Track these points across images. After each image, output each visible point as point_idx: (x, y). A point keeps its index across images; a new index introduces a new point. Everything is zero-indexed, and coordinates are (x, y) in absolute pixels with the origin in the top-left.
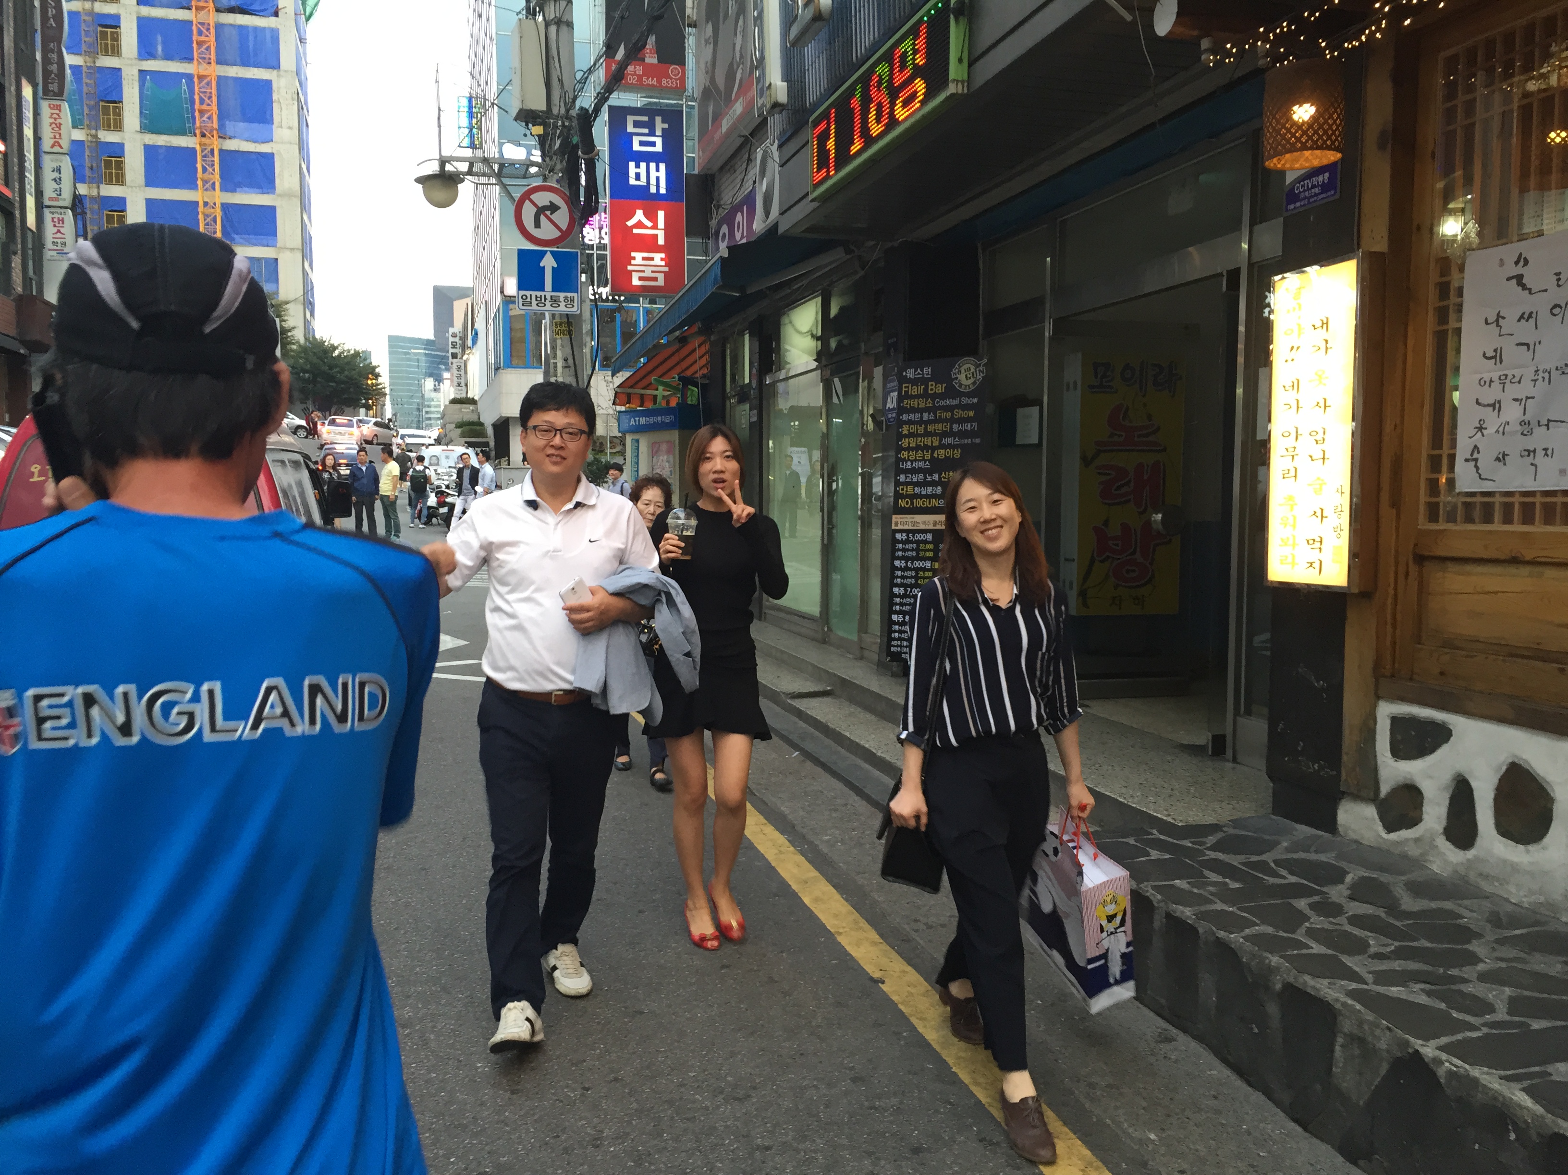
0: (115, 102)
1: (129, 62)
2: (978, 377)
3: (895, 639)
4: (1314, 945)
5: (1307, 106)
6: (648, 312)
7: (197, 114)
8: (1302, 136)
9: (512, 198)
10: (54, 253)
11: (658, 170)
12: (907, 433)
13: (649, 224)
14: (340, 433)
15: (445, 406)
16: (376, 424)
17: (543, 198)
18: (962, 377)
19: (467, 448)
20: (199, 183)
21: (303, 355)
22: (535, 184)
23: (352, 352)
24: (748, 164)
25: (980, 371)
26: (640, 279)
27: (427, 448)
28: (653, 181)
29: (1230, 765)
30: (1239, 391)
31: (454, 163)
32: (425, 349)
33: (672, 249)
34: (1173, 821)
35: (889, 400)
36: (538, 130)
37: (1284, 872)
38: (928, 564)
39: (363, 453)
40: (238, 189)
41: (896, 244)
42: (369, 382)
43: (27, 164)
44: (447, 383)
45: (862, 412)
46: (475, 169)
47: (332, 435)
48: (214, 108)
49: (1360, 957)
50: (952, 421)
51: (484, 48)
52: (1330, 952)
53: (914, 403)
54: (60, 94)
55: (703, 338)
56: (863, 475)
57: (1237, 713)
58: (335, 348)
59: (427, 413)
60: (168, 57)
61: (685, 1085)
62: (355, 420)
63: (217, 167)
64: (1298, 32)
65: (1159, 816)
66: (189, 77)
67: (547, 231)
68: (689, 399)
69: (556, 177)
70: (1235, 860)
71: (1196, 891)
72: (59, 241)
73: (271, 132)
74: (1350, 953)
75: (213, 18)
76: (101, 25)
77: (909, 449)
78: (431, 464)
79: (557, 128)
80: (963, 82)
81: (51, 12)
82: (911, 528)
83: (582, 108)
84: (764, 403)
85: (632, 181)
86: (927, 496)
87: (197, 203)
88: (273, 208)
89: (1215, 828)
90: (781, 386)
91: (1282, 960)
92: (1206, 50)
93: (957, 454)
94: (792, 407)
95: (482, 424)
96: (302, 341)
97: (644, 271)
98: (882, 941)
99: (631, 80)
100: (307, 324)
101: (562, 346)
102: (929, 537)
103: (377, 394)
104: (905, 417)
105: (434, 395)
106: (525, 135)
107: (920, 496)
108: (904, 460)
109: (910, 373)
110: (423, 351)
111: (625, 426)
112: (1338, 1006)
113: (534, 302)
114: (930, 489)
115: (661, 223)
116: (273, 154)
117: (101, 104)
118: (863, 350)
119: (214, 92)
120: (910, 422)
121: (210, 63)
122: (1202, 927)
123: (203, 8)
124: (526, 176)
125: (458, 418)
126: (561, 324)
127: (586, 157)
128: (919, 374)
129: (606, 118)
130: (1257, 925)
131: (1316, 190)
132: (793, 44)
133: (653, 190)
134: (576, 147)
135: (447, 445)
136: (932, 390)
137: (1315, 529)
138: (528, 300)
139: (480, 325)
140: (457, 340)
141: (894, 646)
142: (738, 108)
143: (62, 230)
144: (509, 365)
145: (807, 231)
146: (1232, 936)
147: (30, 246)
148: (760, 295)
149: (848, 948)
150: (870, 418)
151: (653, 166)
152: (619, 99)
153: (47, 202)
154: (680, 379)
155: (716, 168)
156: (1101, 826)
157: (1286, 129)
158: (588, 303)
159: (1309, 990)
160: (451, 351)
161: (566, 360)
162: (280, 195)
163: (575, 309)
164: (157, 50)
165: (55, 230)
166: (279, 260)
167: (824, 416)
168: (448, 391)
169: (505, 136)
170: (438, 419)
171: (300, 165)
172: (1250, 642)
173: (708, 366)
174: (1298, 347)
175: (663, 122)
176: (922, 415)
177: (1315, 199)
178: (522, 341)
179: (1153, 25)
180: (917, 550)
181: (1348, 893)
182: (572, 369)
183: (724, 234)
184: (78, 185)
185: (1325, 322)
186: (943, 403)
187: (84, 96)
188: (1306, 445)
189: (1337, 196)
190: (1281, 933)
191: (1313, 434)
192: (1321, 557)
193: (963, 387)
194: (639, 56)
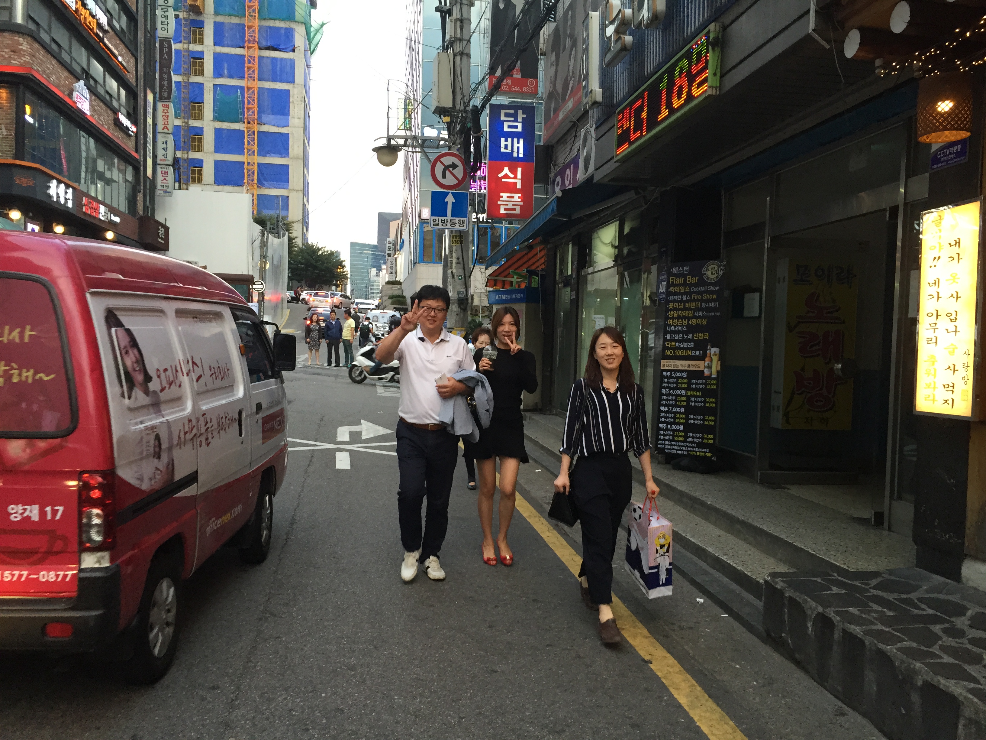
0: (200, 103)
1: (208, 79)
2: (720, 273)
3: (661, 440)
4: (945, 657)
5: (947, 102)
6: (507, 229)
7: (246, 110)
8: (943, 121)
9: (429, 160)
10: (161, 192)
11: (518, 143)
12: (672, 308)
13: (512, 176)
14: (320, 301)
15: (383, 286)
16: (341, 296)
17: (448, 161)
18: (709, 273)
19: (395, 311)
20: (246, 151)
21: (301, 254)
22: (444, 152)
23: (329, 252)
24: (574, 139)
25: (721, 269)
26: (505, 209)
27: (371, 311)
28: (515, 149)
29: (885, 533)
30: (897, 285)
31: (396, 140)
32: (372, 251)
33: (525, 191)
34: (847, 568)
35: (661, 287)
36: (447, 119)
37: (924, 606)
38: (684, 392)
39: (333, 313)
40: (268, 155)
41: (668, 188)
42: (339, 270)
43: (148, 140)
44: (384, 271)
45: (642, 294)
46: (408, 143)
47: (316, 302)
48: (256, 106)
49: (977, 667)
50: (702, 301)
51: (415, 70)
52: (956, 662)
53: (677, 289)
54: (168, 98)
55: (543, 246)
56: (642, 334)
57: (892, 498)
58: (319, 250)
59: (371, 289)
60: (231, 77)
61: (523, 720)
62: (329, 293)
63: (256, 141)
64: (941, 55)
65: (838, 564)
66: (242, 88)
67: (450, 180)
68: (533, 284)
69: (456, 147)
70: (891, 597)
71: (864, 616)
72: (165, 185)
73: (287, 121)
74: (969, 663)
75: (257, 53)
76: (192, 58)
77: (673, 318)
78: (373, 321)
79: (458, 117)
80: (716, 88)
81: (165, 50)
82: (673, 368)
83: (474, 106)
84: (580, 287)
85: (503, 150)
86: (684, 349)
87: (244, 163)
88: (287, 166)
89: (876, 574)
90: (590, 277)
91: (923, 666)
92: (878, 67)
93: (705, 322)
94: (596, 290)
95: (404, 297)
96: (301, 245)
97: (507, 205)
98: (650, 636)
99: (504, 88)
100: (304, 235)
101: (456, 250)
102: (685, 375)
103: (342, 277)
104: (671, 298)
105: (376, 279)
106: (439, 122)
107: (680, 348)
108: (670, 325)
109: (675, 270)
110: (370, 252)
111: (493, 300)
112: (961, 698)
113: (440, 224)
114: (686, 344)
115: (519, 176)
116: (289, 134)
117: (191, 104)
118: (645, 255)
119: (256, 96)
120: (674, 301)
121: (254, 80)
122: (868, 640)
123: (251, 47)
124: (438, 147)
125: (390, 293)
126: (456, 237)
127: (475, 135)
128: (681, 271)
129: (488, 111)
130: (906, 641)
131: (952, 156)
132: (608, 65)
133: (515, 155)
134: (470, 129)
135: (383, 309)
136: (689, 281)
137: (949, 378)
138: (437, 222)
139: (405, 237)
140: (391, 245)
141: (660, 444)
142: (570, 104)
143: (166, 178)
144: (422, 261)
145: (612, 180)
146: (888, 647)
147: (148, 187)
148: (580, 220)
149: (628, 639)
150: (648, 298)
151: (515, 140)
152: (497, 100)
153: (159, 162)
154: (528, 271)
155: (554, 141)
156: (798, 569)
157: (933, 117)
158: (471, 224)
159: (941, 687)
160: (388, 252)
161: (458, 259)
162: (292, 158)
163: (465, 228)
164: (224, 73)
165: (163, 178)
166: (289, 197)
167: (619, 295)
168: (385, 276)
169: (426, 123)
170: (378, 293)
171: (304, 140)
172: (901, 451)
173: (546, 263)
174: (939, 258)
175: (523, 114)
176: (682, 297)
177: (951, 162)
178: (431, 246)
179: (843, 52)
180: (677, 383)
181: (968, 622)
182: (462, 265)
183: (558, 182)
184: (177, 152)
185: (958, 241)
186: (696, 289)
187: (182, 99)
188: (944, 323)
189: (967, 160)
190: (922, 647)
191: (948, 315)
192: (953, 396)
193: (710, 279)
194: (511, 73)
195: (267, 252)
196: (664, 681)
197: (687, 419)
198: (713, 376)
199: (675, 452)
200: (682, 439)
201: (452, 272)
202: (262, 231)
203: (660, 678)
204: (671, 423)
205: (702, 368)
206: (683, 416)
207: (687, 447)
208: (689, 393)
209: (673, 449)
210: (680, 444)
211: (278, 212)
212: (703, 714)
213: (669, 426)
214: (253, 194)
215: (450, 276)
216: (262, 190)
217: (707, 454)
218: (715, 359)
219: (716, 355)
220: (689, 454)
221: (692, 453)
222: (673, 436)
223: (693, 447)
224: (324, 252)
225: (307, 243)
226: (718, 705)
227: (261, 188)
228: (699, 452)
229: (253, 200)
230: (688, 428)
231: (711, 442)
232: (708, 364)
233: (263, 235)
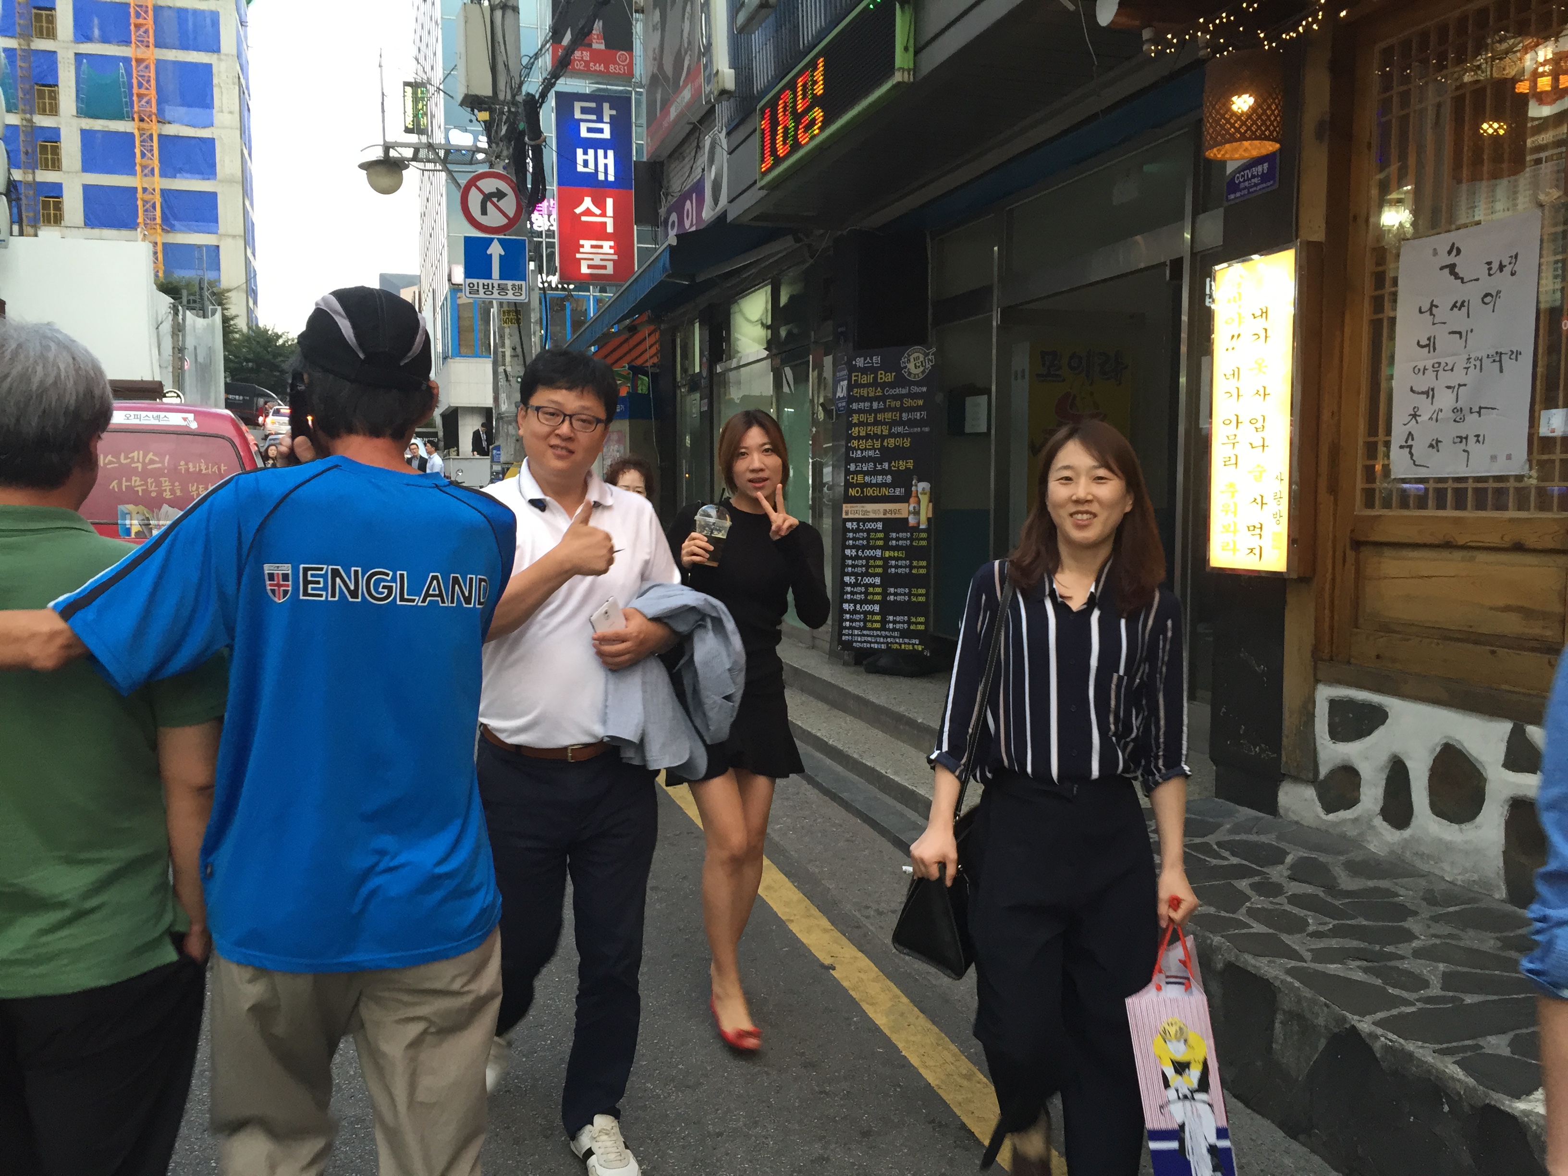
0: (50, 86)
1: (65, 45)
2: (927, 366)
3: (846, 628)
4: (1255, 925)
5: (1245, 97)
6: (598, 301)
7: (135, 98)
8: (1241, 127)
9: (458, 184)
11: (606, 157)
12: (856, 421)
13: (597, 211)
17: (489, 185)
18: (911, 366)
20: (139, 168)
21: (246, 344)
22: (481, 171)
24: (696, 152)
25: (929, 360)
26: (589, 267)
28: (601, 168)
30: (1183, 380)
31: (399, 149)
33: (621, 238)
35: (839, 389)
36: (484, 116)
37: (1226, 854)
38: (878, 553)
40: (178, 175)
41: (844, 233)
45: (812, 401)
46: (420, 156)
48: (153, 92)
49: (1299, 935)
50: (902, 409)
51: (429, 34)
52: (1271, 931)
53: (864, 392)
55: (652, 327)
56: (813, 465)
58: (278, 337)
60: (105, 40)
63: (156, 152)
64: (1237, 23)
66: (126, 60)
67: (494, 218)
68: (639, 388)
69: (502, 164)
73: (211, 116)
74: (1290, 932)
76: (35, 8)
77: (859, 438)
79: (503, 113)
80: (909, 70)
82: (861, 516)
83: (528, 94)
84: (715, 392)
85: (580, 168)
86: (877, 485)
87: (136, 189)
88: (214, 195)
90: (732, 375)
91: (1223, 940)
92: (1147, 40)
93: (907, 443)
94: (743, 397)
96: (245, 329)
97: (592, 259)
98: (833, 928)
99: (579, 66)
100: (250, 312)
101: (511, 334)
102: (880, 526)
104: (855, 406)
106: (471, 121)
107: (871, 485)
108: (854, 449)
109: (860, 362)
112: (1277, 983)
113: (481, 291)
114: (880, 478)
115: (610, 211)
116: (213, 139)
117: (36, 87)
118: (813, 339)
119: (153, 75)
120: (859, 411)
121: (148, 46)
124: (472, 162)
126: (509, 312)
127: (533, 143)
128: (868, 363)
129: (553, 104)
131: (1256, 180)
132: (741, 31)
133: (601, 177)
134: (522, 134)
136: (881, 378)
137: (1255, 515)
138: (476, 288)
141: (845, 635)
142: (686, 95)
144: (458, 354)
145: (755, 219)
148: (710, 284)
149: (800, 935)
150: (820, 408)
151: (601, 152)
152: (566, 85)
154: (631, 368)
155: (664, 155)
157: (1225, 119)
158: (537, 291)
159: (1250, 969)
161: (514, 349)
162: (221, 181)
163: (523, 297)
164: (93, 33)
166: (221, 248)
167: (775, 405)
169: (451, 122)
171: (242, 150)
172: (1193, 628)
173: (659, 355)
174: (1239, 335)
175: (611, 108)
176: (872, 403)
177: (1255, 189)
178: (471, 329)
179: (1095, 16)
180: (868, 539)
181: (1286, 873)
182: (521, 357)
183: (674, 222)
184: (13, 171)
185: (1264, 310)
186: (892, 392)
187: (19, 79)
188: (1246, 433)
189: (1277, 186)
190: (1223, 914)
191: (1253, 421)
192: (1261, 543)
193: (912, 376)
194: (586, 41)
195: (184, 341)
196: (852, 993)
197: (885, 594)
198: (922, 526)
199: (868, 645)
200: (878, 625)
201: (505, 371)
202: (174, 306)
203: (847, 991)
204: (861, 602)
205: (904, 515)
206: (879, 590)
207: (887, 637)
208: (887, 554)
209: (865, 642)
210: (875, 633)
211: (200, 272)
212: (913, 1038)
213: (858, 606)
214: (155, 244)
215: (502, 377)
216: (171, 235)
217: (916, 647)
218: (924, 500)
219: (925, 494)
220: (889, 648)
221: (895, 646)
222: (865, 621)
223: (894, 637)
224: (287, 341)
225: (257, 325)
226: (934, 1022)
227: (168, 232)
228: (905, 643)
229: (155, 253)
230: (887, 608)
231: (922, 627)
232: (914, 507)
233: (176, 313)
